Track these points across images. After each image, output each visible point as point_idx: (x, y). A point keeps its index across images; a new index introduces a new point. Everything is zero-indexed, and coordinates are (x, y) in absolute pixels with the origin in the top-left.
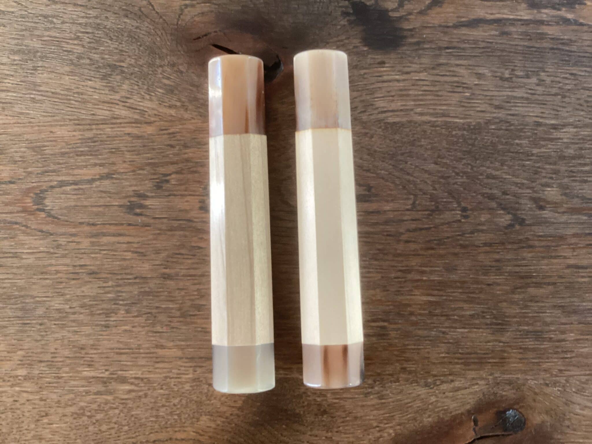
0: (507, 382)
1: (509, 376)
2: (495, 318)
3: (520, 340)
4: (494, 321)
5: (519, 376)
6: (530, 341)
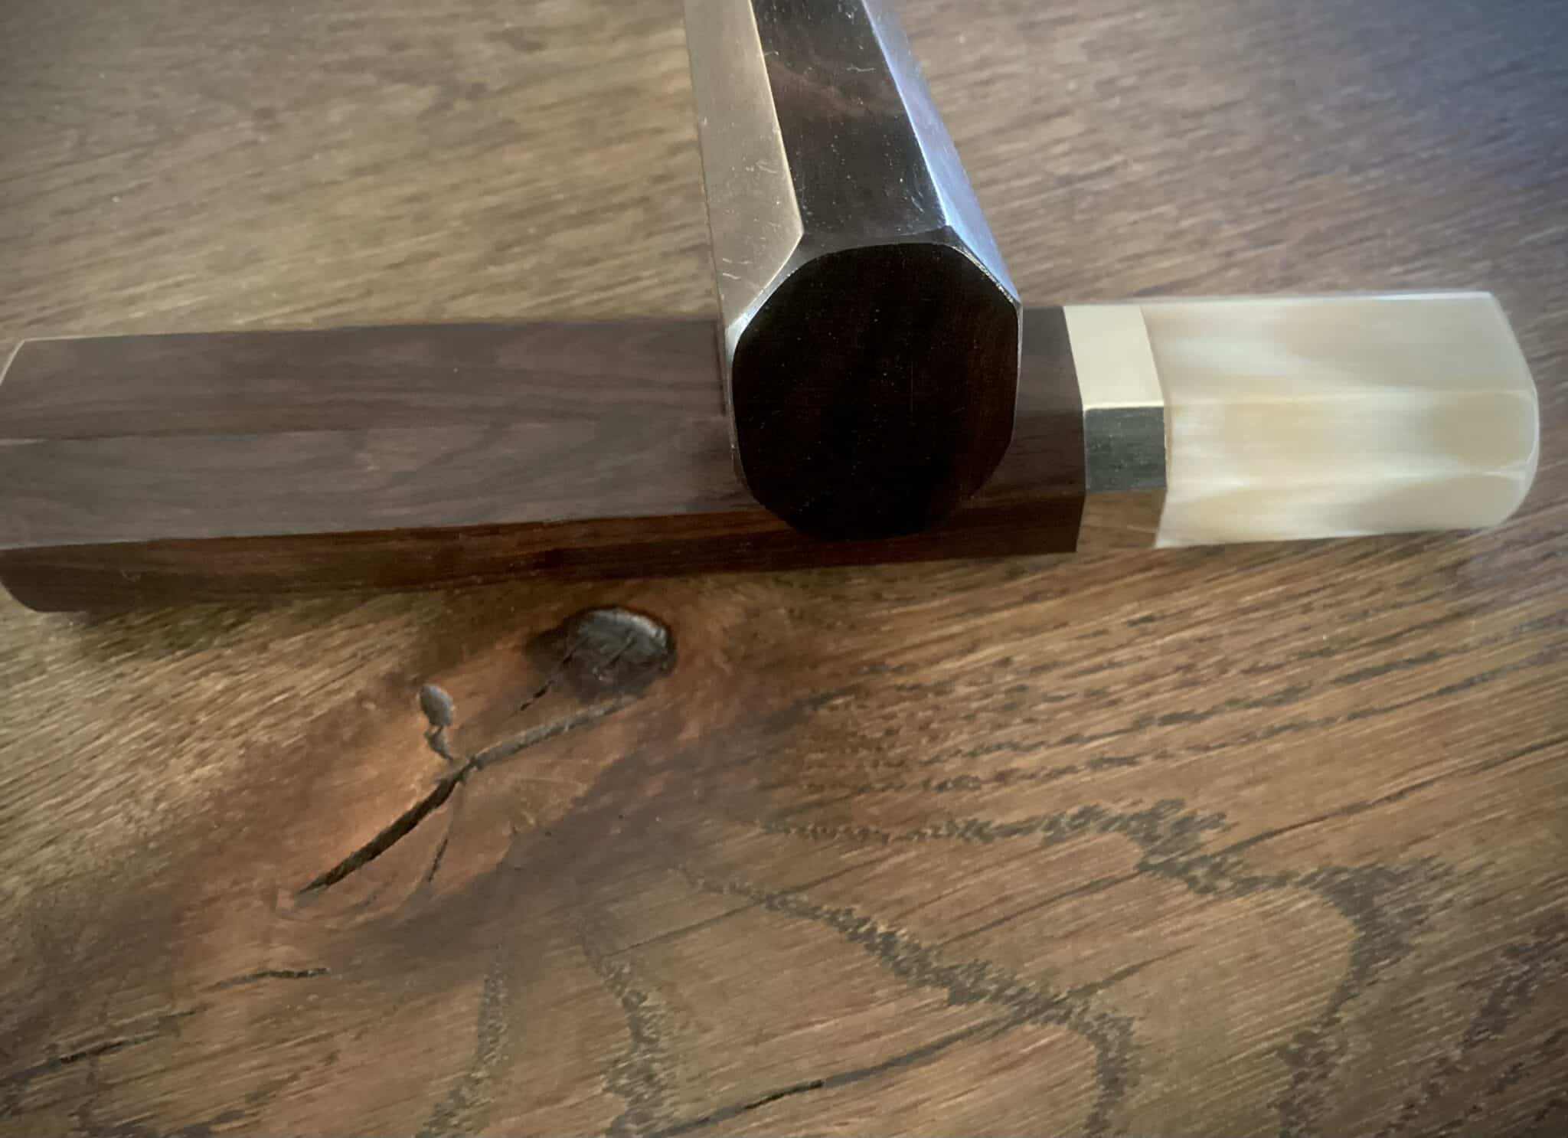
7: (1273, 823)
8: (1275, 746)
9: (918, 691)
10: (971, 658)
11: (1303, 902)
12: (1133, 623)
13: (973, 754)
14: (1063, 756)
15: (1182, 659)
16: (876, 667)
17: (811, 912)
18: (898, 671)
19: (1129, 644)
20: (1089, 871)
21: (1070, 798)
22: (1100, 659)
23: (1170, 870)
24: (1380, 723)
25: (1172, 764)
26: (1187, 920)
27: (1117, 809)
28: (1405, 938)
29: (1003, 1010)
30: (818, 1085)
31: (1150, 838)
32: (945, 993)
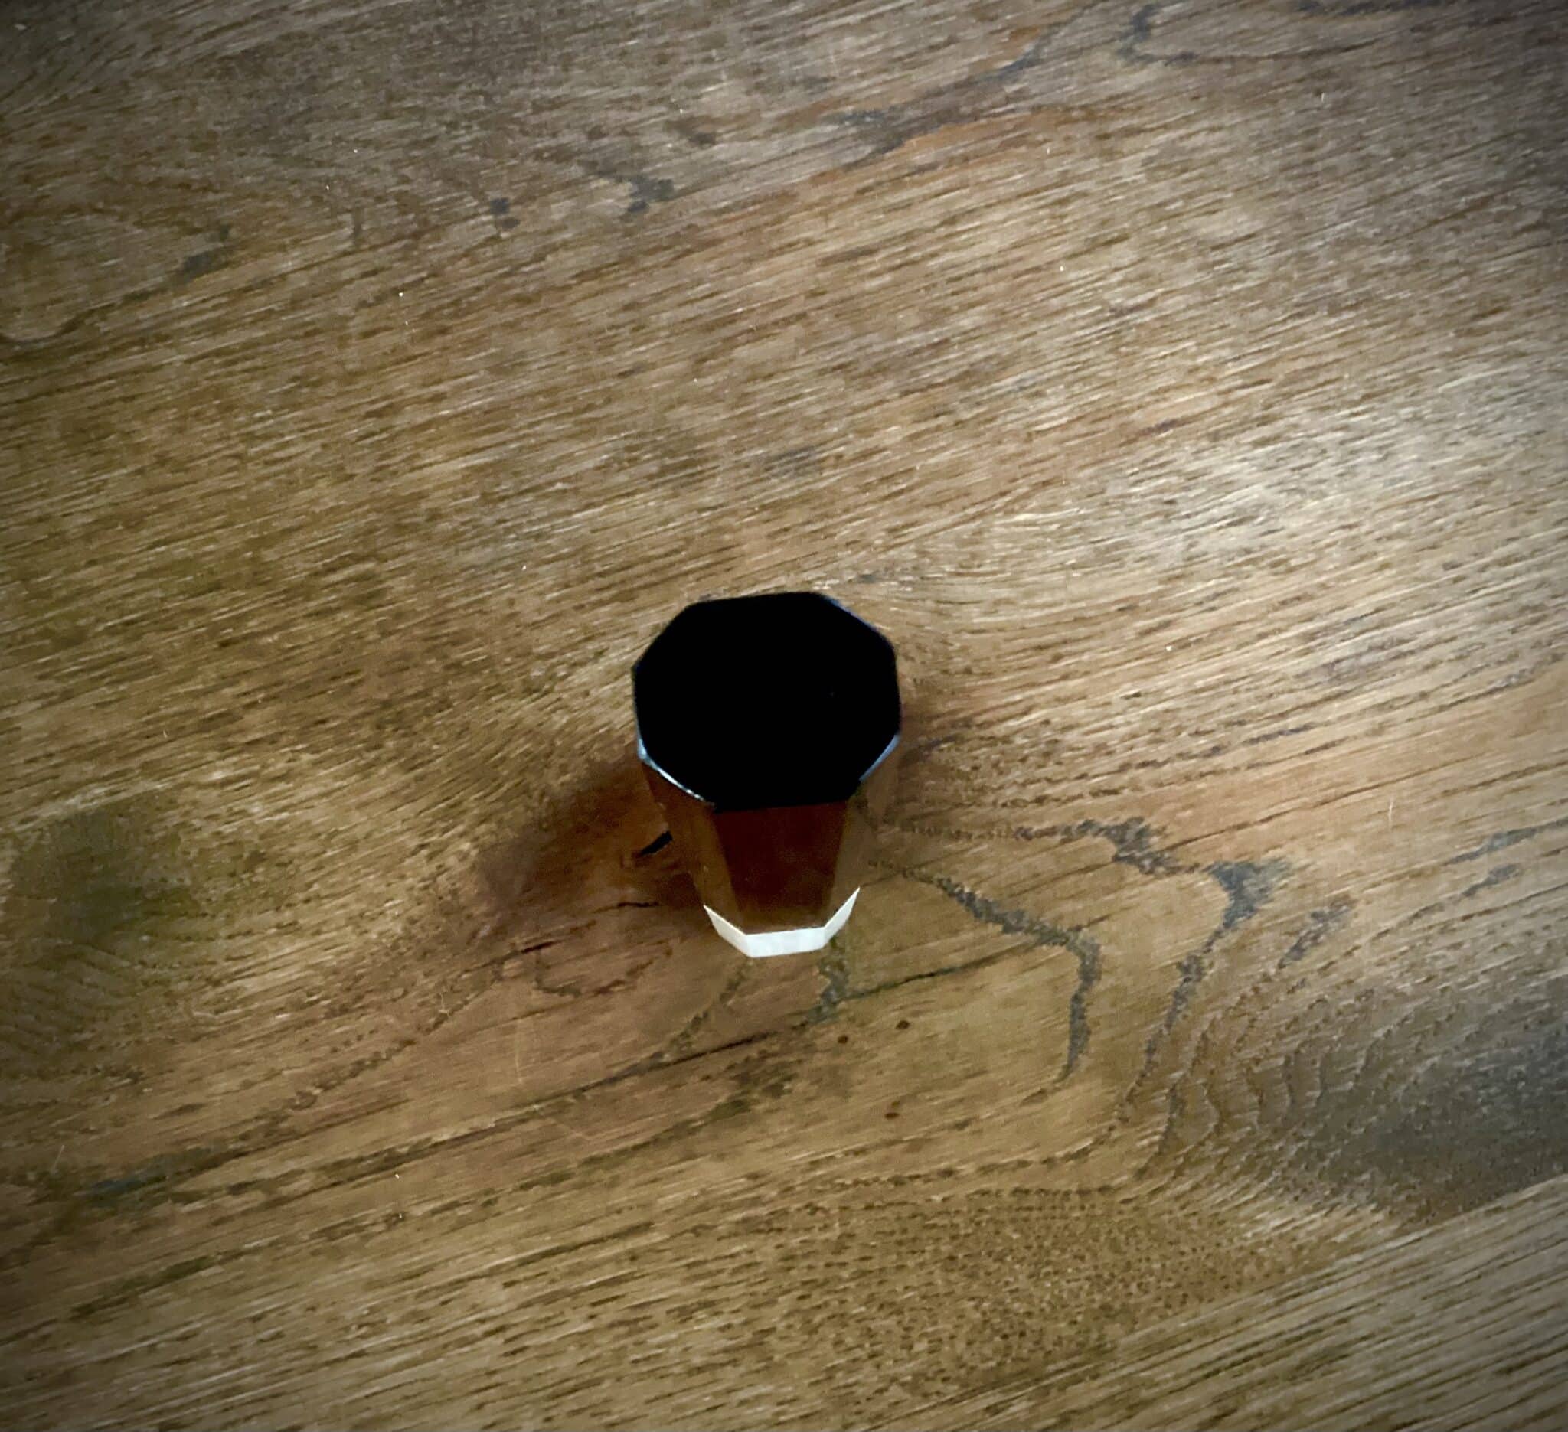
7: (1194, 833)
8: (1201, 785)
9: (993, 740)
10: (1026, 719)
11: (1203, 882)
12: (1127, 698)
13: (1024, 785)
14: (1075, 787)
15: (1154, 724)
16: (967, 723)
17: (928, 880)
18: (980, 726)
19: (1123, 712)
20: (1086, 860)
21: (1080, 815)
22: (1104, 723)
23: (1131, 860)
24: (1267, 772)
25: (1139, 795)
26: (1136, 891)
27: (1105, 822)
28: (1256, 906)
29: (1031, 938)
30: (932, 975)
31: (1122, 841)
32: (1000, 928)
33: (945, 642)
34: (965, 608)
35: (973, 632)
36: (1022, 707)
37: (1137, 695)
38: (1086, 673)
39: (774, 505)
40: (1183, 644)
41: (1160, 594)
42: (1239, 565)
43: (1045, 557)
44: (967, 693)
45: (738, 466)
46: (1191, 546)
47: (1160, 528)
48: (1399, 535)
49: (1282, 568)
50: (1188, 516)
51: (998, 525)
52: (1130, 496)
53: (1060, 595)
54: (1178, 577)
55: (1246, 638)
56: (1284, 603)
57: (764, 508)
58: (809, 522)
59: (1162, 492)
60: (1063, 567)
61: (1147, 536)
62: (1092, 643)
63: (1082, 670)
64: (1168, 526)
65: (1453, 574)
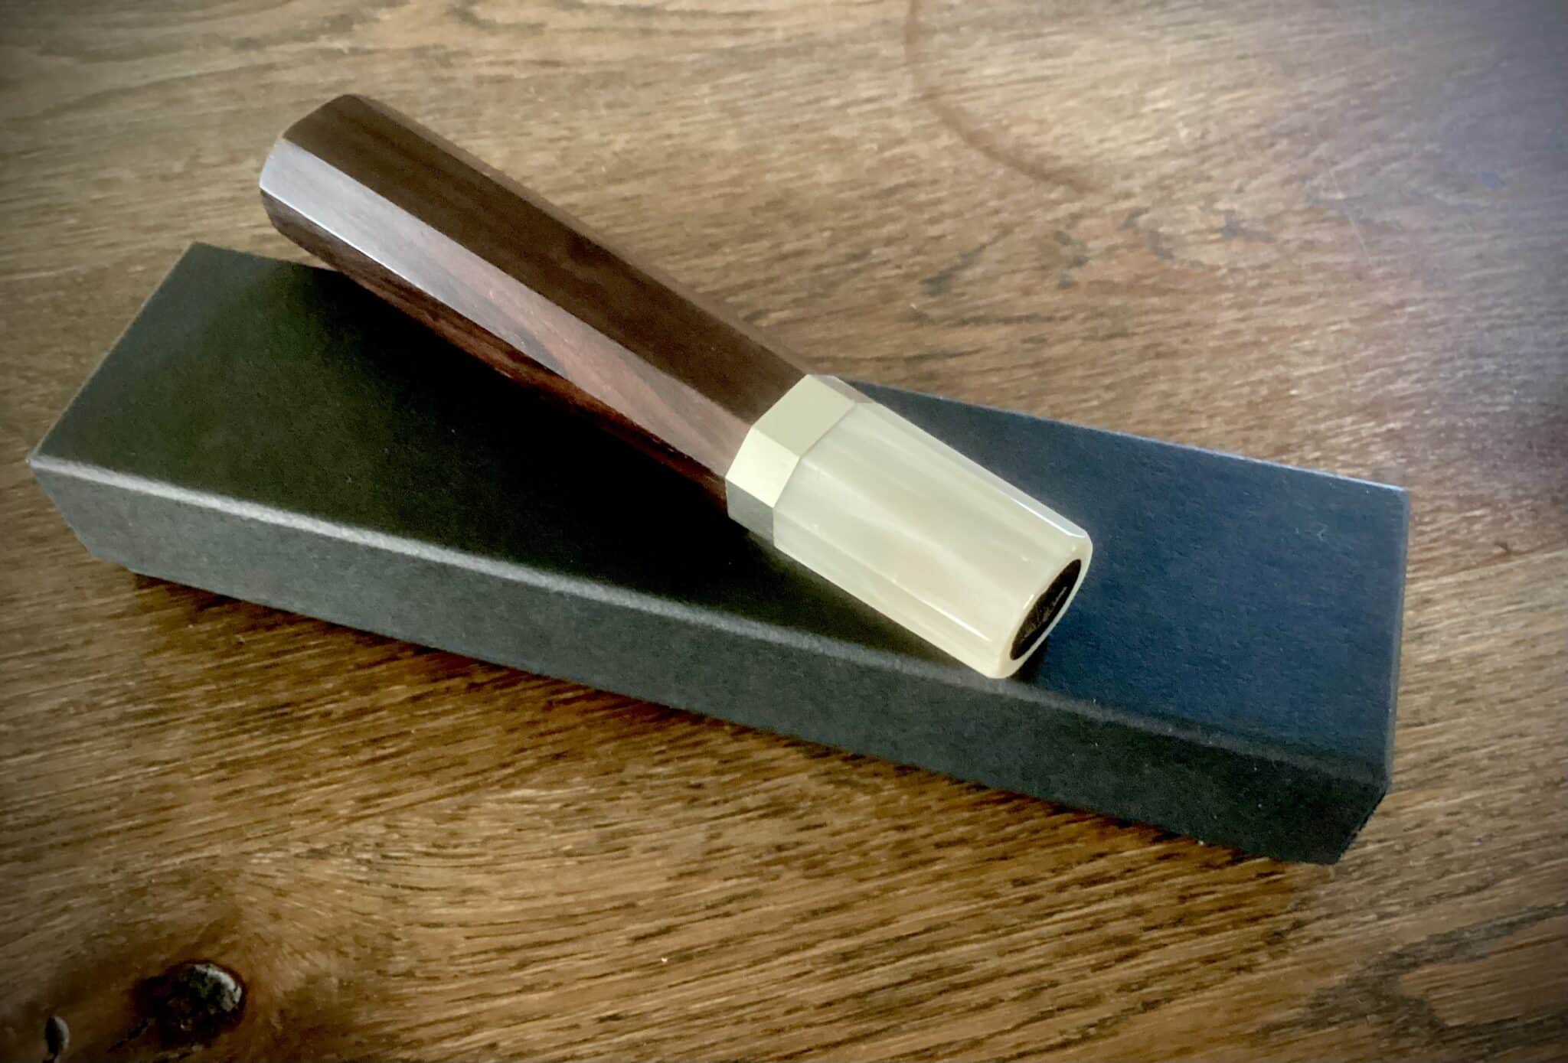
0: (175, 879)
1: (178, 860)
2: (135, 700)
3: (216, 744)
4: (131, 708)
5: (218, 850)
6: (252, 738)
10: (468, 1038)
12: (602, 1020)
19: (594, 1038)
33: (390, 937)
34: (426, 897)
35: (428, 925)
36: (464, 1023)
37: (614, 1018)
38: (557, 985)
39: (234, 763)
40: (684, 956)
41: (667, 893)
42: (768, 864)
43: (538, 840)
44: (400, 1000)
45: (209, 717)
46: (712, 837)
47: (681, 815)
48: (961, 841)
49: (817, 871)
50: (715, 803)
51: (490, 801)
52: (650, 777)
53: (545, 886)
54: (691, 874)
55: (762, 952)
56: (815, 913)
57: (222, 765)
58: (269, 785)
59: (689, 774)
60: (556, 853)
61: (664, 823)
62: (569, 948)
63: (552, 981)
64: (691, 814)
65: (1024, 891)
